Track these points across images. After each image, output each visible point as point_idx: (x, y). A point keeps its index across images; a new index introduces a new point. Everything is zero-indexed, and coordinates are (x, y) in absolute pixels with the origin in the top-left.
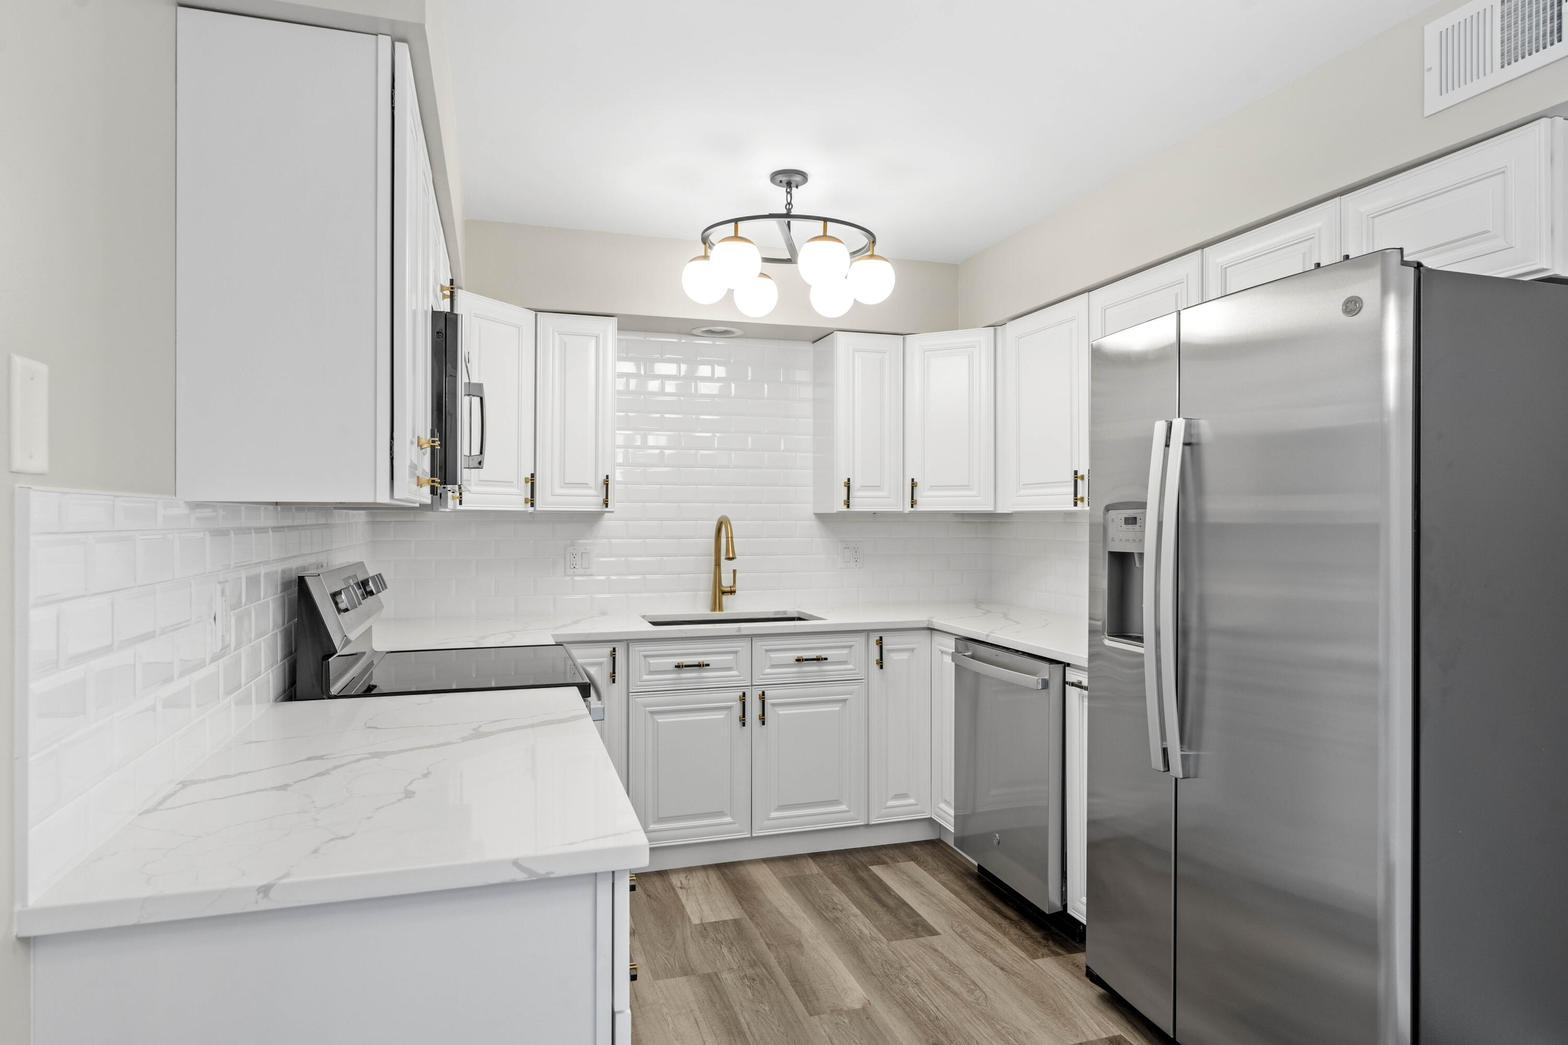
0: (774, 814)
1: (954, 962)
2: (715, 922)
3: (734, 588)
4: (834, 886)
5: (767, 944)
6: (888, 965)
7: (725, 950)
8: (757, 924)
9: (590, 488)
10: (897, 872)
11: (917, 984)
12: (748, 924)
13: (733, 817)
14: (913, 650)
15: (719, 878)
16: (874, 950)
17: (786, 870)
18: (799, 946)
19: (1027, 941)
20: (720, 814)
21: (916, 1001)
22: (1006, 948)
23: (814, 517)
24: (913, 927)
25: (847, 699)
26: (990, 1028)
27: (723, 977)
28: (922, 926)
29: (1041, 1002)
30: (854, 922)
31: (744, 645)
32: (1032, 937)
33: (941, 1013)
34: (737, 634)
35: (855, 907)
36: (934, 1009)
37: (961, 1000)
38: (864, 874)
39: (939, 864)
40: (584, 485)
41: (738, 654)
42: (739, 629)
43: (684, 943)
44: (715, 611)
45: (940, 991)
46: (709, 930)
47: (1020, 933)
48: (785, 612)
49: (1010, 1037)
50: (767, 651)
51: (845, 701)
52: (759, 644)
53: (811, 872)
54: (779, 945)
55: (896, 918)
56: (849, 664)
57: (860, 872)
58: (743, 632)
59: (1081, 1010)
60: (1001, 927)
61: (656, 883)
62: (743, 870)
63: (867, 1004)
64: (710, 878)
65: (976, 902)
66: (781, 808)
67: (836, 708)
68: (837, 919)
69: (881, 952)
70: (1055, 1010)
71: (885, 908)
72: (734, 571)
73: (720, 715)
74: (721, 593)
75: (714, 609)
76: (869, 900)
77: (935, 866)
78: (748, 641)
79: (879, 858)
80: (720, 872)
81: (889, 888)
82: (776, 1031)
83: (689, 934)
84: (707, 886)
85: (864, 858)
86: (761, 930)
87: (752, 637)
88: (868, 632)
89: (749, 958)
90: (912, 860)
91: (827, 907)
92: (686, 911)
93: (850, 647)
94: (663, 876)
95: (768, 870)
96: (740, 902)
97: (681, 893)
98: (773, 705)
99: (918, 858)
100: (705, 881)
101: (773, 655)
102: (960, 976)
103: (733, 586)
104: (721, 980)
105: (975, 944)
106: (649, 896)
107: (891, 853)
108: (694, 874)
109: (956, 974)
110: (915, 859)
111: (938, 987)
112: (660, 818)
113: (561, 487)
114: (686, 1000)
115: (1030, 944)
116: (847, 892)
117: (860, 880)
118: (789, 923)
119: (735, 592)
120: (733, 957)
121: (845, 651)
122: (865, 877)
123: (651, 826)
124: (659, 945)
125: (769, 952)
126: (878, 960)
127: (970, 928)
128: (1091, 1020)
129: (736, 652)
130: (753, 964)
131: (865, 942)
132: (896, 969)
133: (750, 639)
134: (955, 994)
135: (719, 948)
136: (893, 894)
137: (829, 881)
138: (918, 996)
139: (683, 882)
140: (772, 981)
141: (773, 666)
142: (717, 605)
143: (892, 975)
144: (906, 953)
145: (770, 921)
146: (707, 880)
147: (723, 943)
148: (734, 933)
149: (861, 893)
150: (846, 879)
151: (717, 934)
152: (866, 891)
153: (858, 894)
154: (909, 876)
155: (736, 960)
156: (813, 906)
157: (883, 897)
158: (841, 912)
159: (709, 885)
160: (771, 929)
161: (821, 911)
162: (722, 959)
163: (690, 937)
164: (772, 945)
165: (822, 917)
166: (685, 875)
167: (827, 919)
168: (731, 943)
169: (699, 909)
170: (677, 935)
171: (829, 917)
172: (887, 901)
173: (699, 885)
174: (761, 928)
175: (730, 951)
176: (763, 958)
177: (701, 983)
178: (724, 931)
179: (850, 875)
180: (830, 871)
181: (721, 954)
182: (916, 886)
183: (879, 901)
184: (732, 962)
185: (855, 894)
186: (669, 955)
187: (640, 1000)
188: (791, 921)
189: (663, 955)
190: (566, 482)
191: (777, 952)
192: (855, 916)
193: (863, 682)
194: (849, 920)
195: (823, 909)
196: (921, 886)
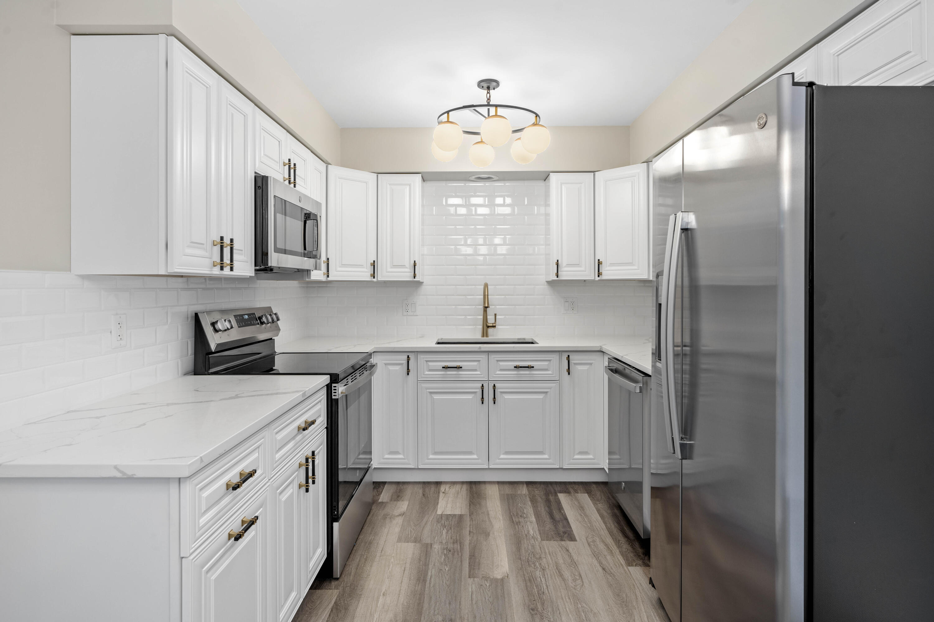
0: (502, 456)
1: (575, 559)
2: (449, 515)
3: (495, 324)
4: (530, 503)
5: (470, 532)
6: (532, 555)
7: (444, 532)
8: (472, 519)
9: (407, 268)
10: (573, 499)
11: (543, 570)
12: (467, 519)
13: (477, 456)
14: (591, 364)
15: (467, 490)
16: (530, 544)
17: (508, 490)
18: (487, 535)
19: (631, 554)
20: (470, 453)
21: (536, 580)
22: (614, 556)
23: (546, 283)
24: (562, 534)
25: (548, 392)
26: (573, 606)
27: (434, 547)
28: (568, 534)
29: (617, 595)
30: (528, 526)
31: (483, 357)
32: (636, 552)
33: (548, 591)
34: (479, 350)
35: (534, 517)
36: (545, 587)
37: (565, 584)
38: (551, 498)
39: (603, 497)
40: (403, 266)
41: (480, 362)
42: (480, 348)
43: (426, 524)
44: (483, 337)
45: (555, 577)
46: (444, 519)
47: (630, 548)
48: (524, 339)
49: (583, 614)
50: (498, 361)
51: (546, 393)
52: (493, 357)
53: (521, 493)
54: (476, 533)
55: (555, 527)
56: (549, 371)
57: (550, 496)
58: (482, 350)
59: (642, 605)
60: (619, 542)
61: (432, 489)
62: (483, 486)
63: (506, 576)
64: (462, 489)
65: (612, 524)
66: (507, 453)
67: (541, 396)
68: (518, 523)
69: (533, 546)
70: (623, 602)
71: (552, 520)
72: (495, 315)
73: (470, 397)
74: (487, 328)
76: (546, 513)
77: (600, 498)
78: (486, 355)
79: (567, 489)
80: (470, 486)
81: (562, 508)
82: (444, 583)
83: (431, 519)
84: (458, 493)
85: (558, 488)
86: (471, 523)
87: (488, 352)
88: (560, 352)
89: (455, 538)
90: (587, 493)
91: (517, 514)
92: (438, 506)
93: (550, 361)
94: (438, 485)
95: (497, 488)
96: (470, 505)
97: (441, 495)
98: (502, 392)
99: (592, 492)
100: (458, 490)
101: (501, 363)
102: (574, 569)
103: (494, 323)
104: (432, 548)
105: (595, 550)
106: (424, 495)
107: (576, 487)
108: (455, 485)
109: (572, 568)
110: (589, 493)
111: (555, 573)
112: (435, 452)
113: (391, 268)
114: (406, 556)
115: (632, 556)
116: (535, 507)
117: (548, 501)
118: (490, 521)
119: (495, 326)
120: (447, 536)
121: (546, 363)
122: (552, 500)
123: (430, 456)
124: (412, 523)
125: (468, 536)
126: (528, 551)
127: (598, 540)
128: (645, 613)
129: (479, 361)
130: (455, 542)
131: (527, 539)
132: (536, 558)
134: (564, 580)
135: (442, 529)
136: (562, 512)
137: (528, 499)
138: (540, 577)
139: (446, 489)
140: (460, 553)
141: (501, 370)
142: (485, 333)
143: (531, 561)
144: (548, 549)
145: (480, 518)
146: (460, 490)
147: (446, 527)
148: (456, 522)
149: (543, 509)
150: (539, 499)
151: (447, 521)
152: (547, 508)
153: (541, 509)
154: (579, 503)
155: (447, 538)
156: (510, 513)
157: (555, 513)
158: (524, 518)
159: (459, 493)
160: (478, 523)
161: (513, 516)
162: (440, 537)
163: (431, 521)
164: (473, 532)
165: (511, 520)
166: (450, 486)
167: (513, 521)
168: (451, 528)
169: (446, 506)
170: (425, 519)
171: (515, 521)
172: (556, 516)
173: (454, 492)
174: (472, 521)
175: (447, 533)
176: (463, 539)
177: (420, 548)
178: (451, 520)
179: (544, 497)
180: (533, 493)
181: (442, 533)
182: (580, 509)
183: (551, 515)
184: (445, 538)
185: (539, 509)
186: (414, 529)
187: (383, 552)
188: (492, 520)
189: (410, 529)
190: (394, 265)
191: (473, 537)
192: (531, 522)
193: (558, 382)
194: (526, 524)
195: (514, 516)
196: (583, 510)
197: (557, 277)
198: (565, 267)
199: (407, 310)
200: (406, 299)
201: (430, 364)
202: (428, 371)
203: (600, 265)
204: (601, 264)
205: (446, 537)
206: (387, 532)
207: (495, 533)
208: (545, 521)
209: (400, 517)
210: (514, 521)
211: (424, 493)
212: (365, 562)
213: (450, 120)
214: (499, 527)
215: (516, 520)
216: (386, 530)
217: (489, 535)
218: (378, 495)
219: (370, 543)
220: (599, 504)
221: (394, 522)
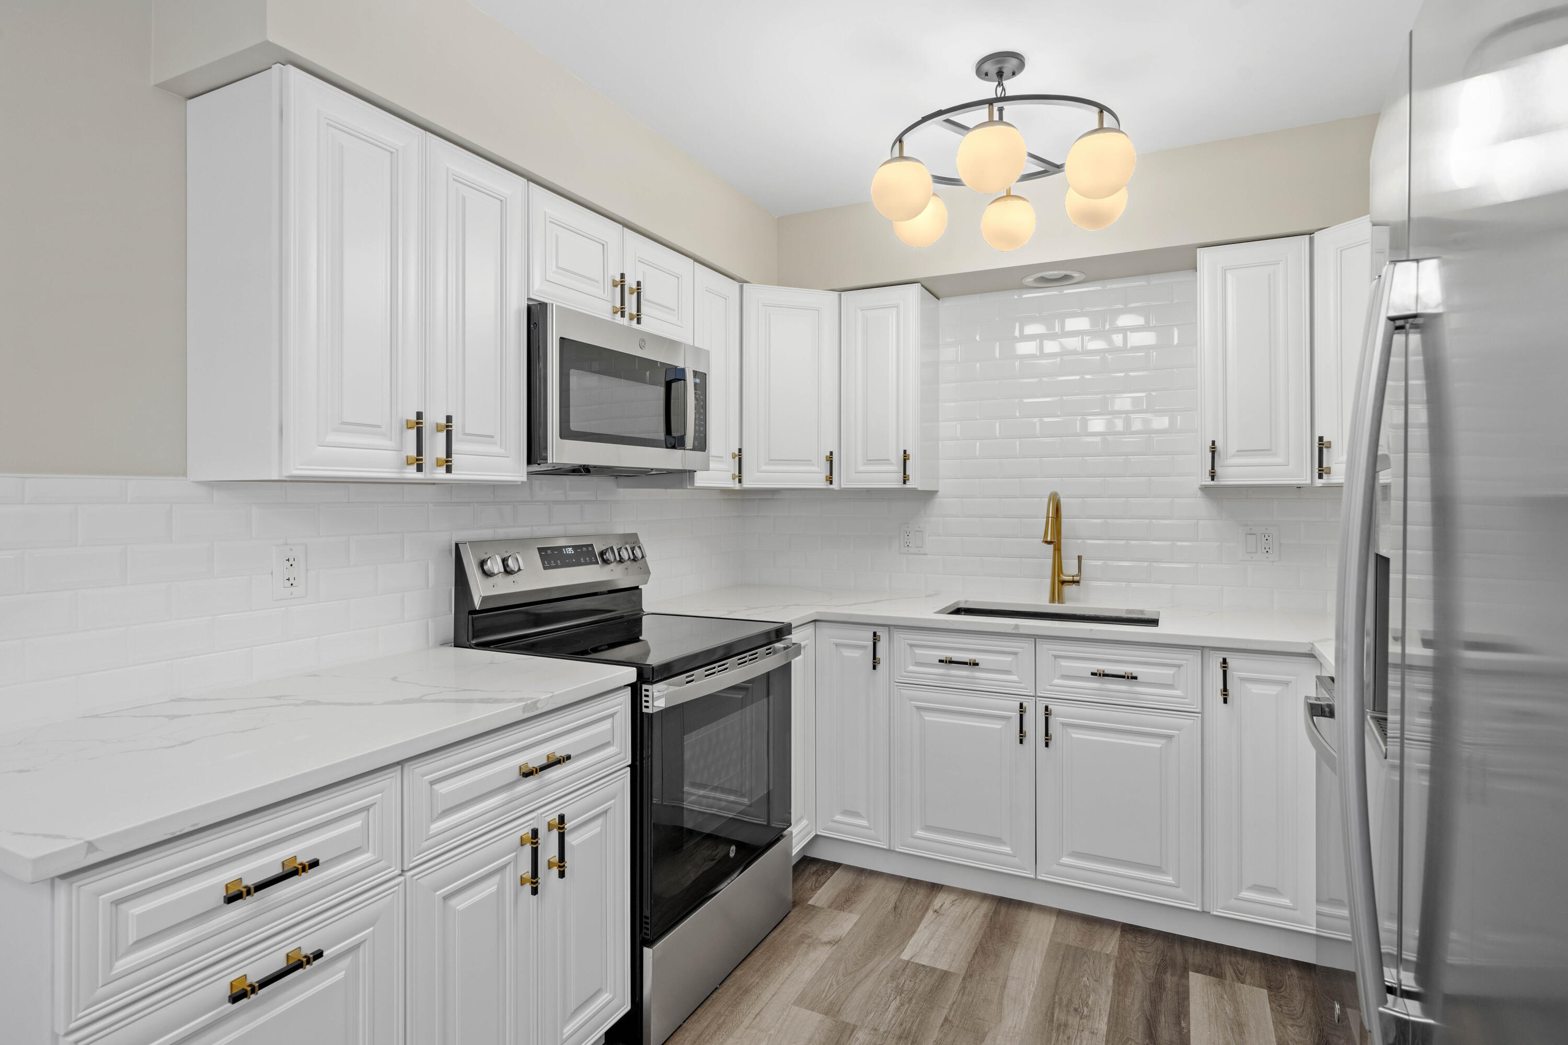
0: (1066, 860)
2: (923, 966)
3: (1078, 578)
4: (1110, 981)
5: (946, 1019)
7: (895, 1005)
8: (964, 988)
9: (892, 464)
10: (1225, 997)
12: (955, 985)
13: (1012, 850)
14: (1288, 684)
15: (985, 915)
17: (1073, 934)
20: (998, 840)
23: (1199, 493)
25: (1174, 736)
27: (856, 1036)
31: (1026, 647)
34: (1014, 632)
35: (1106, 1020)
38: (1170, 980)
39: (1309, 1010)
40: (886, 461)
41: (1018, 655)
42: (1017, 626)
43: (866, 976)
44: (1053, 603)
46: (906, 973)
48: (1142, 612)
50: (1056, 657)
51: (1170, 737)
52: (1046, 649)
53: (1102, 950)
54: (958, 1026)
56: (1176, 689)
57: (1169, 974)
58: (1021, 631)
61: (918, 897)
62: (1022, 914)
64: (976, 913)
66: (1075, 854)
67: (1156, 744)
68: (1063, 1027)
72: (1080, 558)
73: (997, 725)
74: (1060, 584)
75: (1052, 600)
76: (1137, 1019)
77: (1299, 1010)
78: (1030, 642)
79: (1219, 965)
80: (996, 908)
81: (1187, 1015)
83: (884, 967)
84: (964, 920)
85: (1195, 957)
86: (959, 998)
87: (1035, 638)
88: (1202, 649)
89: (909, 1026)
90: (1269, 988)
91: (1070, 1003)
92: (909, 941)
93: (1179, 666)
94: (933, 891)
95: (1052, 926)
96: (976, 952)
97: (930, 915)
98: (1065, 725)
99: (1281, 988)
100: (968, 913)
101: (1064, 663)
103: (1077, 576)
104: (851, 1038)
106: (895, 908)
107: (1246, 964)
108: (967, 900)
110: (1274, 989)
112: (927, 826)
113: (865, 464)
116: (1119, 993)
117: (1158, 986)
118: (1000, 1003)
119: (1078, 582)
120: (894, 1016)
121: (1170, 671)
122: (1168, 985)
123: (918, 832)
124: (842, 966)
125: (938, 1030)
129: (1015, 654)
130: (905, 1036)
133: (1033, 640)
135: (891, 998)
136: (1183, 1025)
137: (1111, 969)
139: (945, 905)
141: (1065, 677)
142: (1056, 595)
145: (982, 991)
146: (970, 913)
147: (903, 995)
148: (928, 988)
149: (1136, 1006)
150: (1138, 977)
151: (910, 981)
152: (1147, 1005)
153: (1132, 1004)
154: (1237, 1010)
155: (893, 1022)
156: (1054, 996)
157: (1162, 1024)
158: (1081, 1018)
159: (967, 919)
160: (972, 1001)
161: (1057, 1005)
162: (881, 1014)
163: (879, 972)
164: (951, 1022)
165: (1049, 1014)
166: (956, 898)
167: (1053, 1020)
168: (911, 999)
169: (926, 942)
170: (871, 964)
171: (1058, 1019)
172: (1163, 1033)
173: (957, 914)
174: (963, 994)
175: (898, 1009)
176: (923, 1035)
177: (830, 1031)
178: (921, 980)
179: (1151, 973)
180: (1129, 957)
181: (887, 1007)
182: (1232, 1029)
183: (1150, 1028)
184: (887, 1021)
185: (1128, 1001)
186: (838, 983)
187: (758, 1019)
188: (1005, 1002)
189: (832, 980)
190: (868, 459)
191: (946, 1035)
192: (1093, 1033)
193: (1198, 717)
194: (1079, 1035)
195: (1060, 1005)
196: (1242, 1033)
197: (1213, 479)
198: (1233, 456)
199: (908, 544)
200: (906, 524)
201: (918, 651)
202: (913, 665)
203: (1325, 450)
204: (1329, 447)
205: (892, 1019)
206: (786, 976)
207: (999, 1037)
208: (1129, 1039)
209: (828, 947)
210: (1055, 1019)
211: (897, 904)
212: (715, 1032)
213: (905, 154)
214: (1013, 1025)
215: (1061, 1018)
216: (788, 971)
217: (984, 1040)
218: (813, 888)
219: (747, 991)
220: (1289, 1027)
221: (813, 955)
